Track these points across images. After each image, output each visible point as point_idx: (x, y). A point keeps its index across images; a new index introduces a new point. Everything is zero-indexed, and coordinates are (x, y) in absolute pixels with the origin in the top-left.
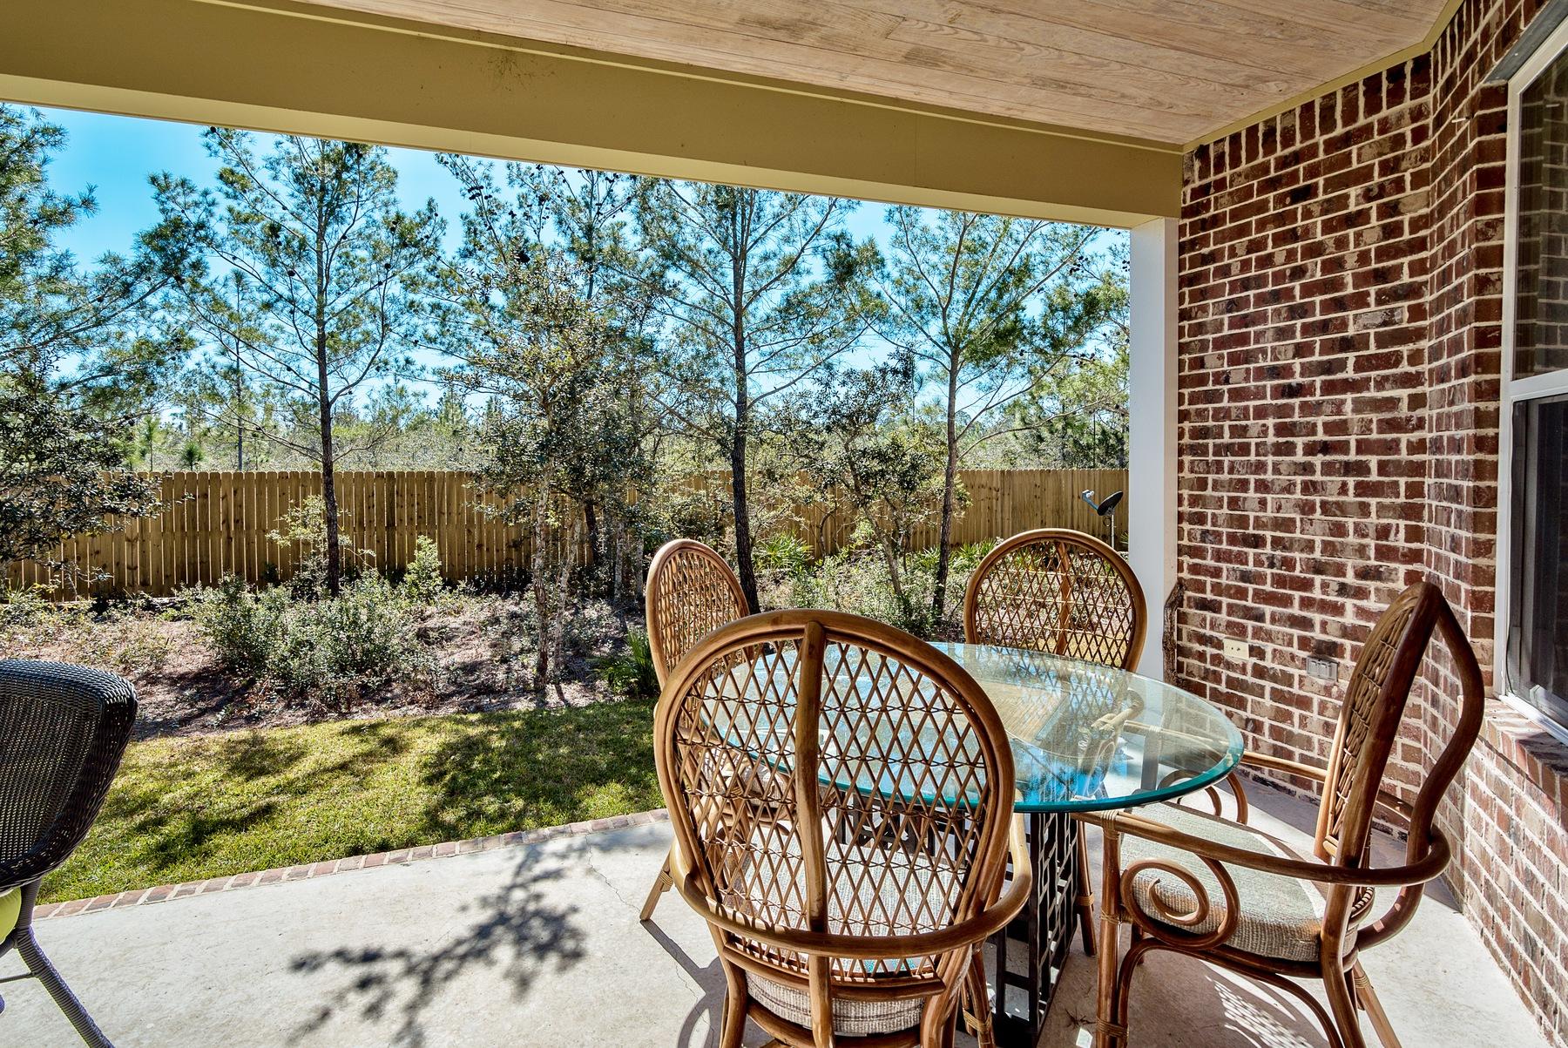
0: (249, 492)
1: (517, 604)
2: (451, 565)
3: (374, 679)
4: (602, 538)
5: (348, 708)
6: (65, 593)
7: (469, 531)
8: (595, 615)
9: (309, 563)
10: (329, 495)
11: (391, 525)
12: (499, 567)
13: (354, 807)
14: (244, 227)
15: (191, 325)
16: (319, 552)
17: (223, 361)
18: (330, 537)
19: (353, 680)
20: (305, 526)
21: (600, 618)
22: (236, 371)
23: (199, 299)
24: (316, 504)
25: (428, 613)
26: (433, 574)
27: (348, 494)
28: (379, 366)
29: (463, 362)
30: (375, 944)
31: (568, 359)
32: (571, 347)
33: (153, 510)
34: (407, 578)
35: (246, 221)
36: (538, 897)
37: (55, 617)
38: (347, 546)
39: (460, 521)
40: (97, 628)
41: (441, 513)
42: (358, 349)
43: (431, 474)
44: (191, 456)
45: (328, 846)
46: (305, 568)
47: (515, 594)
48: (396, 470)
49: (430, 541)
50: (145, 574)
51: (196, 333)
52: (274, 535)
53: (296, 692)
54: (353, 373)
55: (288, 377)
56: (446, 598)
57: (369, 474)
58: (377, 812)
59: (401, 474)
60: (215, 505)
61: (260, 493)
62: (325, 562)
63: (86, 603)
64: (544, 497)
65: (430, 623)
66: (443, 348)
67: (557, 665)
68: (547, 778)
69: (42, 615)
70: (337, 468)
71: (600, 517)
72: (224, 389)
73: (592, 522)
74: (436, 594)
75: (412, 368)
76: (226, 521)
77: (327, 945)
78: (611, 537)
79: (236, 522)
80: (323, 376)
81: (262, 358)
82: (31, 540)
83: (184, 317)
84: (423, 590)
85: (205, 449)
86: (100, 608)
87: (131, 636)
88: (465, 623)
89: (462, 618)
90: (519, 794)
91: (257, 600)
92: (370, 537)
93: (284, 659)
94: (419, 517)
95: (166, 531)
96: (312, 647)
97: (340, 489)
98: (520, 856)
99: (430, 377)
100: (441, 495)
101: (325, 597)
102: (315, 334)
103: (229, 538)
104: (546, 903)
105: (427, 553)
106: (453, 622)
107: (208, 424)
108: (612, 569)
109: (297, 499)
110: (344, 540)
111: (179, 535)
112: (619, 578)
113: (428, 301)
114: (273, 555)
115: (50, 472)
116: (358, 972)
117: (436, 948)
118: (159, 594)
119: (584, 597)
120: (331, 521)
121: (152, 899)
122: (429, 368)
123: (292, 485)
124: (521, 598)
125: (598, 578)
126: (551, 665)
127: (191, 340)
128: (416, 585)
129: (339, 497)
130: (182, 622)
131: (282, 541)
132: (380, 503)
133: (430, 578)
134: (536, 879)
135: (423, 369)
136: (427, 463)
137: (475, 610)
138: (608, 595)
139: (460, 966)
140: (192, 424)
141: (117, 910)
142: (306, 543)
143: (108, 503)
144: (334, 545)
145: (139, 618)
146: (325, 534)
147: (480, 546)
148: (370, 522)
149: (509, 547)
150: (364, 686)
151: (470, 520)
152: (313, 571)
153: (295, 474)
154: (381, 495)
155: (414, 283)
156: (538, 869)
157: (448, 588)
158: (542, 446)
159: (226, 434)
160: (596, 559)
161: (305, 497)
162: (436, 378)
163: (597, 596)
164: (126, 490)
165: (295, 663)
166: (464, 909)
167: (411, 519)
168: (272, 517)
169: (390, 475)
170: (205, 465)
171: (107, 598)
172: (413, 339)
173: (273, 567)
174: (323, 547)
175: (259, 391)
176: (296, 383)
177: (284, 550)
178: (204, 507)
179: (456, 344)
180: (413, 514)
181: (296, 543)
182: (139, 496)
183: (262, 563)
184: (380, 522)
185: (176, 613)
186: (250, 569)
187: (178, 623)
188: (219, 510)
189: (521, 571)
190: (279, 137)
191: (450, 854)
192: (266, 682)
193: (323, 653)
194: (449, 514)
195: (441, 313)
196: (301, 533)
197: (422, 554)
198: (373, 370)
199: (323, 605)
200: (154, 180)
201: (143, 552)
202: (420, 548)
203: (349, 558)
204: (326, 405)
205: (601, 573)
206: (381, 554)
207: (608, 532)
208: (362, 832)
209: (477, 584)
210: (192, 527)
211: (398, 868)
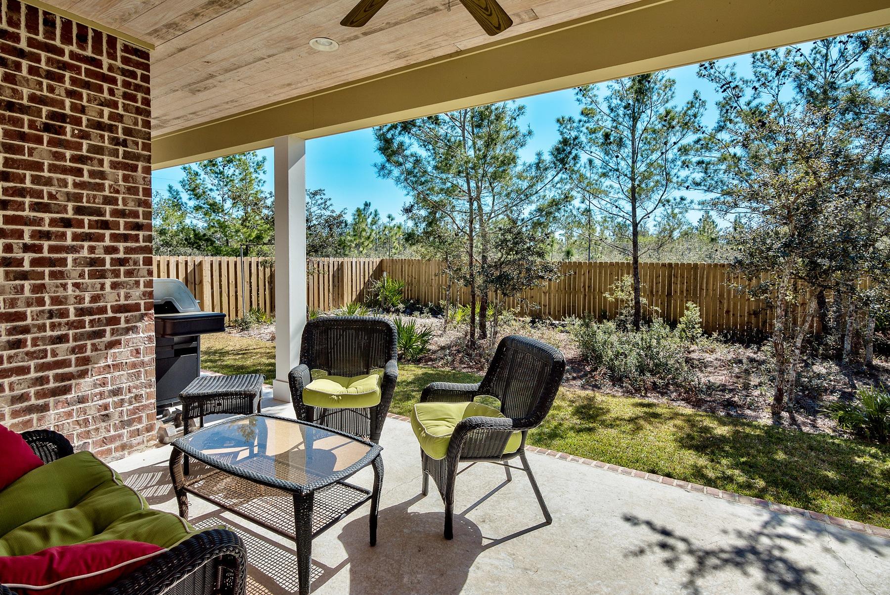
0: (595, 272)
1: (755, 353)
2: (707, 321)
3: (661, 381)
4: (831, 315)
5: (646, 393)
6: (522, 314)
7: (720, 302)
8: (824, 371)
9: (624, 311)
10: (636, 275)
11: (669, 294)
12: (742, 326)
13: (651, 448)
14: (593, 136)
15: (572, 189)
16: (629, 306)
17: (583, 206)
18: (636, 298)
19: (649, 378)
20: (622, 291)
21: (829, 374)
22: (589, 211)
23: (574, 176)
24: (628, 280)
25: (691, 349)
26: (696, 326)
27: (645, 275)
28: (663, 202)
29: (718, 195)
30: (669, 527)
31: (812, 182)
32: (815, 173)
33: (557, 279)
34: (679, 326)
35: (594, 132)
36: (781, 549)
37: (518, 324)
38: (645, 304)
39: (715, 295)
40: (533, 331)
41: (701, 289)
42: (653, 191)
43: (696, 265)
44: (568, 253)
45: (638, 464)
46: (621, 314)
47: (755, 347)
48: (673, 262)
49: (694, 305)
50: (549, 309)
51: (574, 193)
52: (607, 295)
53: (617, 379)
54: (650, 206)
55: (615, 211)
56: (704, 341)
57: (657, 264)
58: (666, 456)
59: (677, 265)
60: (580, 278)
61: (600, 273)
62: (633, 312)
63: (528, 319)
64: (786, 281)
65: (693, 355)
66: (705, 188)
67: (790, 399)
68: (784, 474)
69: (513, 322)
70: (640, 260)
71: (830, 300)
72: (584, 220)
73: (822, 303)
74: (697, 338)
75: (685, 202)
76: (584, 286)
77: (643, 515)
78: (840, 316)
79: (589, 287)
80: (634, 209)
81: (603, 203)
82: (514, 289)
83: (568, 187)
84: (689, 334)
85: (574, 251)
86: (533, 322)
87: (545, 336)
88: (716, 359)
89: (714, 356)
90: (762, 477)
91: (598, 328)
92: (657, 300)
93: (612, 360)
94: (687, 291)
95: (558, 290)
96: (626, 356)
97: (641, 272)
98: (766, 517)
99: (697, 207)
100: (702, 278)
101: (632, 331)
102: (630, 186)
103: (585, 295)
104: (787, 555)
105: (693, 312)
106: (709, 357)
107: (575, 238)
108: (842, 339)
109: (618, 276)
110: (643, 300)
111: (564, 292)
112: (848, 346)
113: (695, 159)
114: (605, 306)
115: (520, 260)
116: (659, 538)
117: (708, 547)
118: (555, 319)
119: (814, 356)
120: (636, 290)
121: (561, 458)
122: (696, 201)
123: (616, 269)
124: (759, 349)
125: (827, 344)
126: (786, 399)
127: (572, 197)
128: (684, 331)
129: (641, 276)
130: (565, 334)
131: (611, 299)
132: (663, 281)
133: (694, 328)
134: (780, 536)
135: (692, 202)
136: (692, 258)
137: (723, 352)
138: (837, 358)
139: (724, 565)
140: (568, 239)
141: (548, 457)
142: (622, 301)
143: (540, 274)
144: (638, 302)
145: (549, 329)
146: (633, 296)
147: (728, 312)
148: (657, 292)
149: (749, 314)
150: (654, 383)
151: (722, 295)
152: (626, 316)
153: (617, 263)
154: (664, 276)
155: (686, 150)
156: (780, 530)
157: (706, 335)
158: (786, 245)
159: (583, 243)
160: (825, 329)
161: (622, 275)
162: (700, 207)
163: (825, 358)
164: (547, 268)
165: (617, 363)
166: (725, 532)
167: (682, 292)
168: (605, 286)
169: (670, 265)
170: (575, 258)
171: (536, 317)
172: (686, 185)
173: (605, 312)
174: (633, 303)
175: (600, 220)
176: (619, 214)
177: (611, 303)
178: (575, 278)
179: (714, 184)
180: (683, 287)
181: (617, 300)
182: (551, 271)
183: (600, 308)
184: (663, 292)
185: (562, 329)
186: (594, 312)
187: (563, 334)
188: (581, 281)
189: (759, 331)
190: (610, 83)
191: (716, 496)
192: (603, 369)
193: (632, 360)
194: (707, 290)
195: (704, 165)
196: (621, 295)
197: (689, 312)
198: (660, 204)
199: (631, 335)
200: (558, 121)
201: (549, 299)
202: (687, 309)
203: (645, 311)
204: (635, 225)
205: (831, 340)
206: (663, 311)
207: (839, 310)
208: (657, 464)
209: (725, 336)
210: (569, 288)
211: (681, 491)
